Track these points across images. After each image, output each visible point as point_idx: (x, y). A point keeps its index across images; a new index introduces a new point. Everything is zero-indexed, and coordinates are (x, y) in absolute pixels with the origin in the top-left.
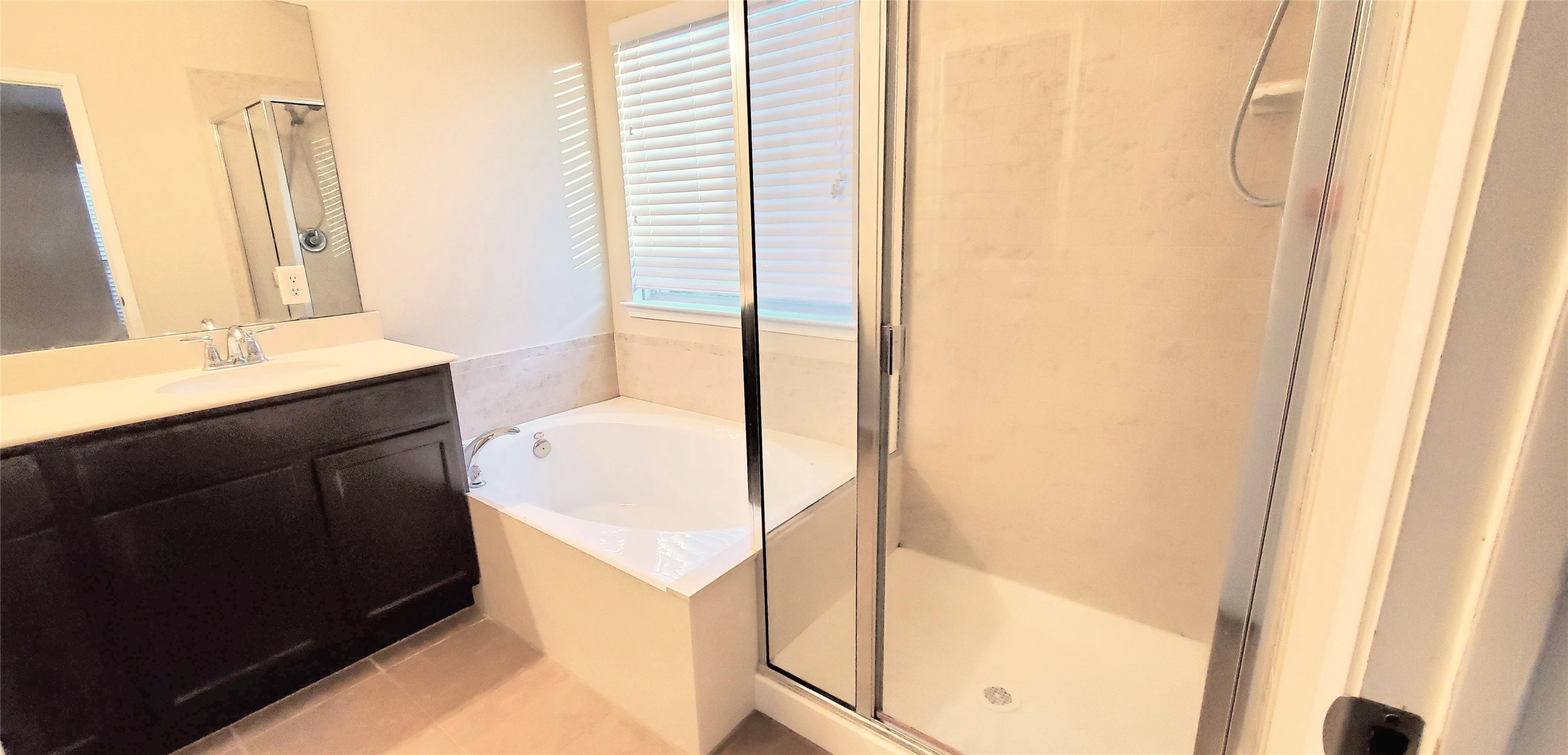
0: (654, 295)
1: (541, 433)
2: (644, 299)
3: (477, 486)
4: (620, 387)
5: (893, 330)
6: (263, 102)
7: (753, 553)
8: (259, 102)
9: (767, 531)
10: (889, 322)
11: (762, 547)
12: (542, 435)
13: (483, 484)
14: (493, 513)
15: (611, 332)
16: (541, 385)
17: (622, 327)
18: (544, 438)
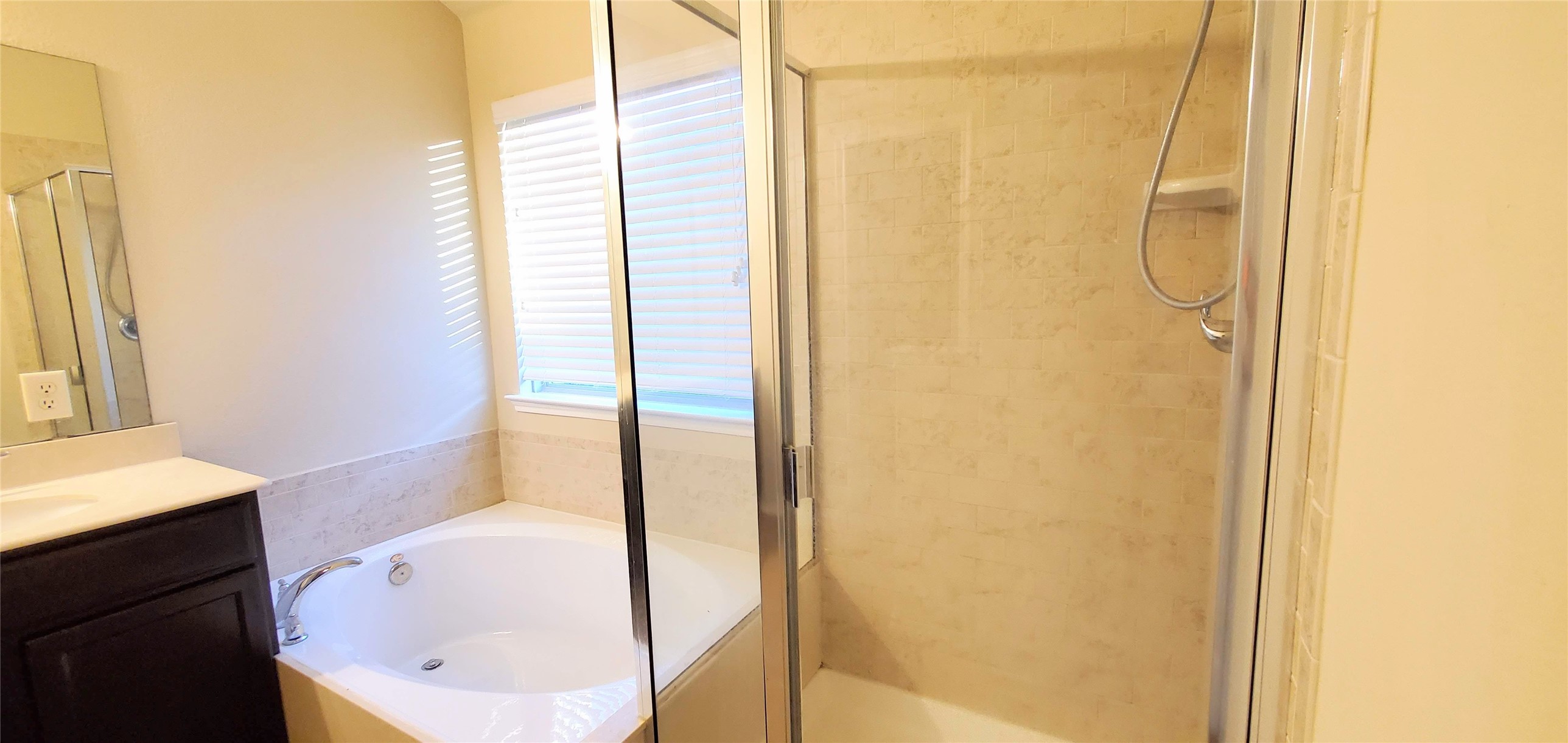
0: (545, 387)
1: (399, 555)
2: (533, 391)
3: (294, 641)
4: (506, 489)
5: (797, 453)
6: (68, 172)
7: (641, 723)
8: (63, 172)
9: (657, 691)
10: (791, 442)
11: (651, 713)
12: (401, 556)
13: (304, 638)
14: (305, 683)
15: (495, 428)
16: (403, 496)
17: (507, 423)
18: (404, 560)
